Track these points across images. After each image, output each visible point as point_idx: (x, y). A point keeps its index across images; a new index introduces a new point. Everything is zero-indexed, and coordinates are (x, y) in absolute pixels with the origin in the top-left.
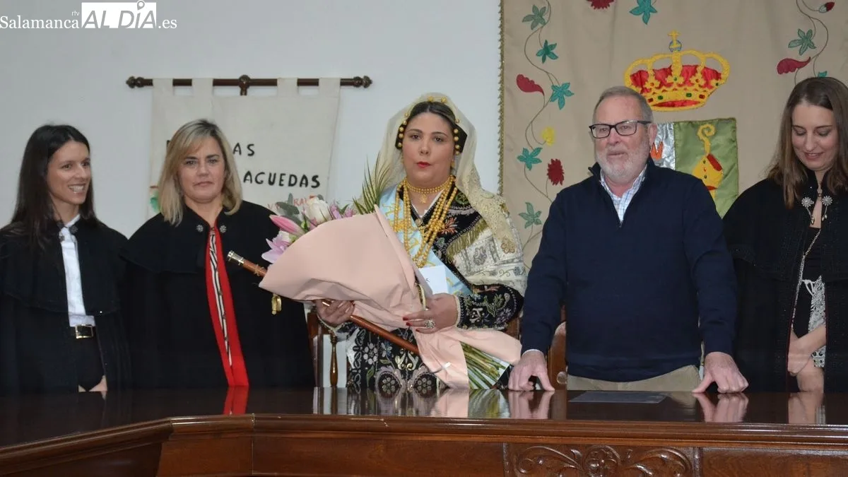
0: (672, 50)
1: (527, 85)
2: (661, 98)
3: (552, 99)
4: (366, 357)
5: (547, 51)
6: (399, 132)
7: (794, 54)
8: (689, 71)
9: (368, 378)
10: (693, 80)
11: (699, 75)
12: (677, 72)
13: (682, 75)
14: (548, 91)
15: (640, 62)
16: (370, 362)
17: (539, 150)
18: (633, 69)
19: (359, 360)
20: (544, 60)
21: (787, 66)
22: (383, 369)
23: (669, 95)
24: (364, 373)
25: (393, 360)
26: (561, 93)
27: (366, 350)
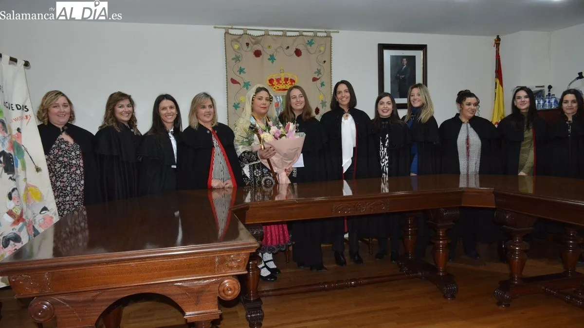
0: (281, 73)
1: (234, 81)
2: (278, 88)
3: (244, 86)
4: (255, 174)
5: (241, 71)
6: (253, 97)
7: (316, 76)
8: (286, 79)
9: (257, 182)
10: (287, 82)
11: (289, 81)
12: (283, 79)
13: (285, 81)
14: (242, 84)
15: (271, 76)
16: (257, 175)
17: (239, 103)
18: (269, 78)
19: (252, 175)
20: (240, 74)
21: (315, 79)
22: (265, 177)
23: (281, 87)
24: (255, 180)
25: (270, 174)
26: (247, 85)
27: (255, 171)
